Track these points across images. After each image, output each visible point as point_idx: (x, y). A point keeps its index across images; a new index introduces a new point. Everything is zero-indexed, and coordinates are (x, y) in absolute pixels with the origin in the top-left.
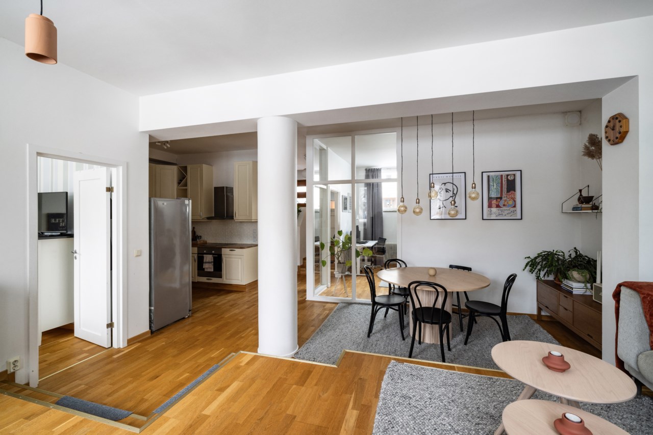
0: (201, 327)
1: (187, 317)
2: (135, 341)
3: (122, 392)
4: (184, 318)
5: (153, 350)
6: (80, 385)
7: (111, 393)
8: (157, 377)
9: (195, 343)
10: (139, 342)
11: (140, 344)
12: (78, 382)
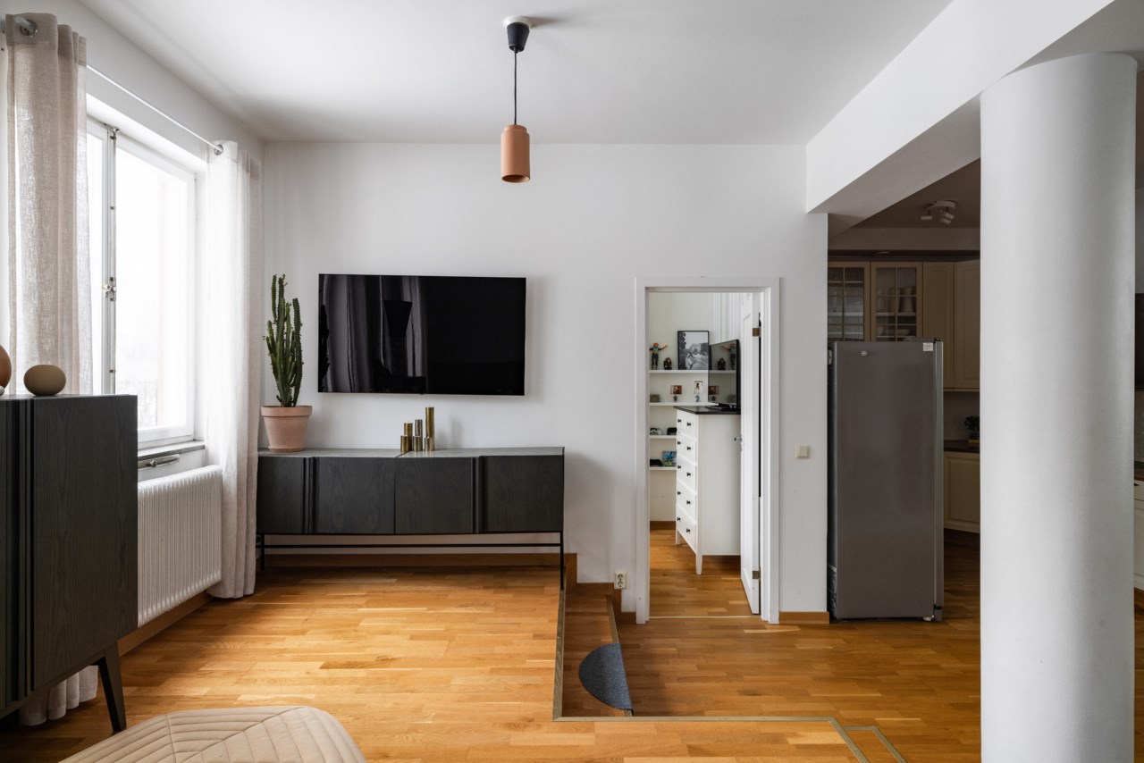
0: (934, 653)
1: (928, 619)
2: (795, 622)
3: (697, 685)
4: (920, 620)
5: (802, 650)
6: (674, 646)
7: (686, 678)
8: (755, 695)
9: (879, 677)
10: (800, 626)
11: (798, 629)
12: (677, 641)
